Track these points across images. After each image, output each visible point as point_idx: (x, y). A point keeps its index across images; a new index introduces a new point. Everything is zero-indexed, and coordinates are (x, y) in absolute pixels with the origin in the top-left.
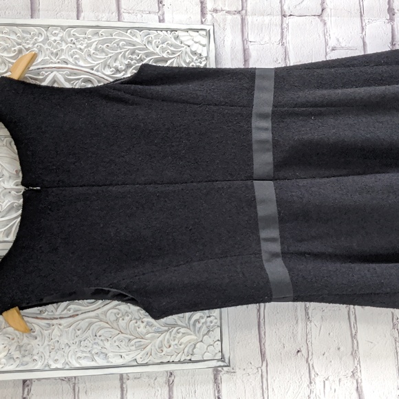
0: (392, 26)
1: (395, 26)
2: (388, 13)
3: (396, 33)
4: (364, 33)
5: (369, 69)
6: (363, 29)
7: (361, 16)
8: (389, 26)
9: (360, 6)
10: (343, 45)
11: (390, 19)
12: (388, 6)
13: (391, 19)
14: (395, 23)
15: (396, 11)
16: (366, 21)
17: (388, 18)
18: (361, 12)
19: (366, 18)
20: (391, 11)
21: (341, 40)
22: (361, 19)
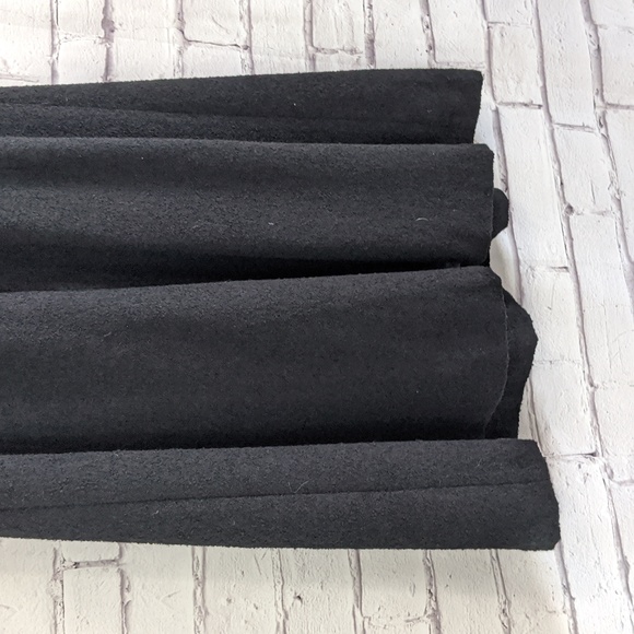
0: (108, 50)
1: (113, 50)
2: (103, 27)
3: (114, 61)
4: (55, 56)
5: (38, 109)
6: (53, 49)
7: (53, 27)
8: (102, 50)
9: (52, 10)
10: (13, 72)
11: (105, 37)
12: (102, 17)
13: (108, 38)
14: (114, 45)
15: (117, 25)
16: (62, 37)
17: (102, 36)
18: (52, 20)
19: (61, 32)
20: (108, 25)
21: (10, 63)
22: (53, 33)
